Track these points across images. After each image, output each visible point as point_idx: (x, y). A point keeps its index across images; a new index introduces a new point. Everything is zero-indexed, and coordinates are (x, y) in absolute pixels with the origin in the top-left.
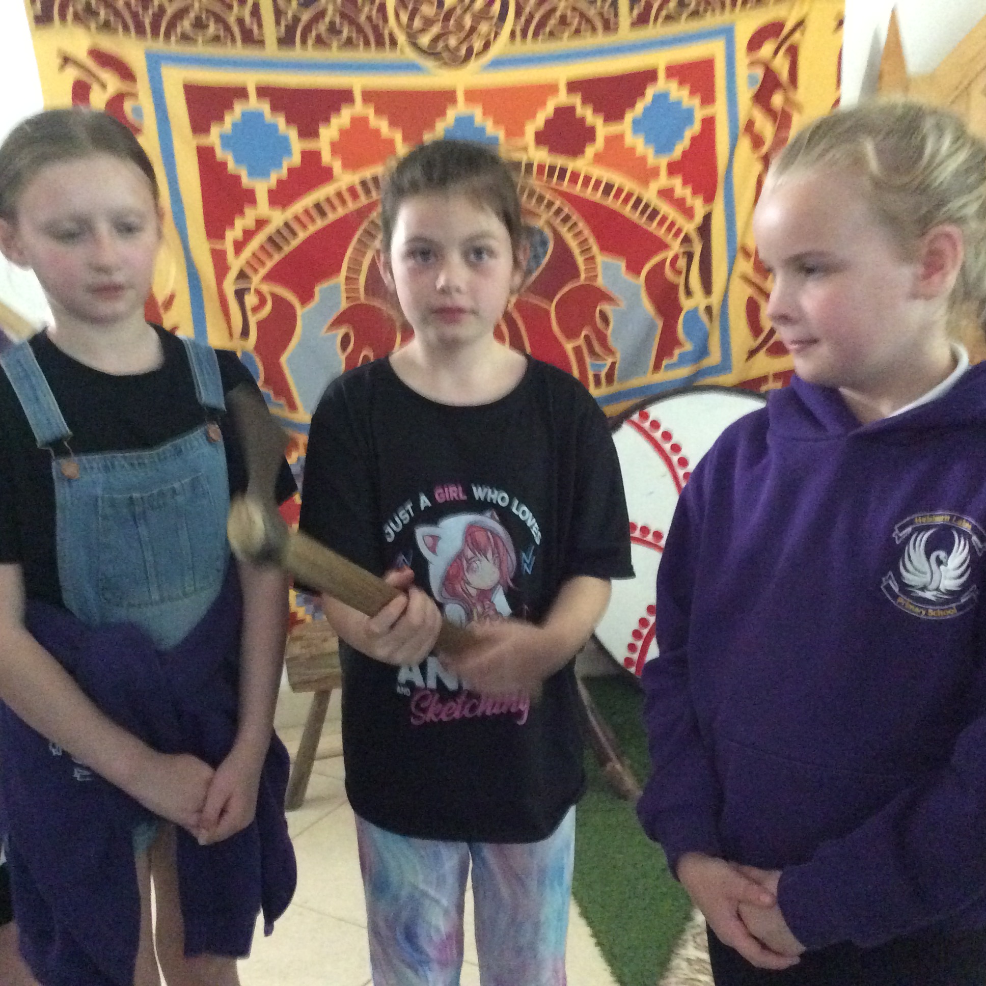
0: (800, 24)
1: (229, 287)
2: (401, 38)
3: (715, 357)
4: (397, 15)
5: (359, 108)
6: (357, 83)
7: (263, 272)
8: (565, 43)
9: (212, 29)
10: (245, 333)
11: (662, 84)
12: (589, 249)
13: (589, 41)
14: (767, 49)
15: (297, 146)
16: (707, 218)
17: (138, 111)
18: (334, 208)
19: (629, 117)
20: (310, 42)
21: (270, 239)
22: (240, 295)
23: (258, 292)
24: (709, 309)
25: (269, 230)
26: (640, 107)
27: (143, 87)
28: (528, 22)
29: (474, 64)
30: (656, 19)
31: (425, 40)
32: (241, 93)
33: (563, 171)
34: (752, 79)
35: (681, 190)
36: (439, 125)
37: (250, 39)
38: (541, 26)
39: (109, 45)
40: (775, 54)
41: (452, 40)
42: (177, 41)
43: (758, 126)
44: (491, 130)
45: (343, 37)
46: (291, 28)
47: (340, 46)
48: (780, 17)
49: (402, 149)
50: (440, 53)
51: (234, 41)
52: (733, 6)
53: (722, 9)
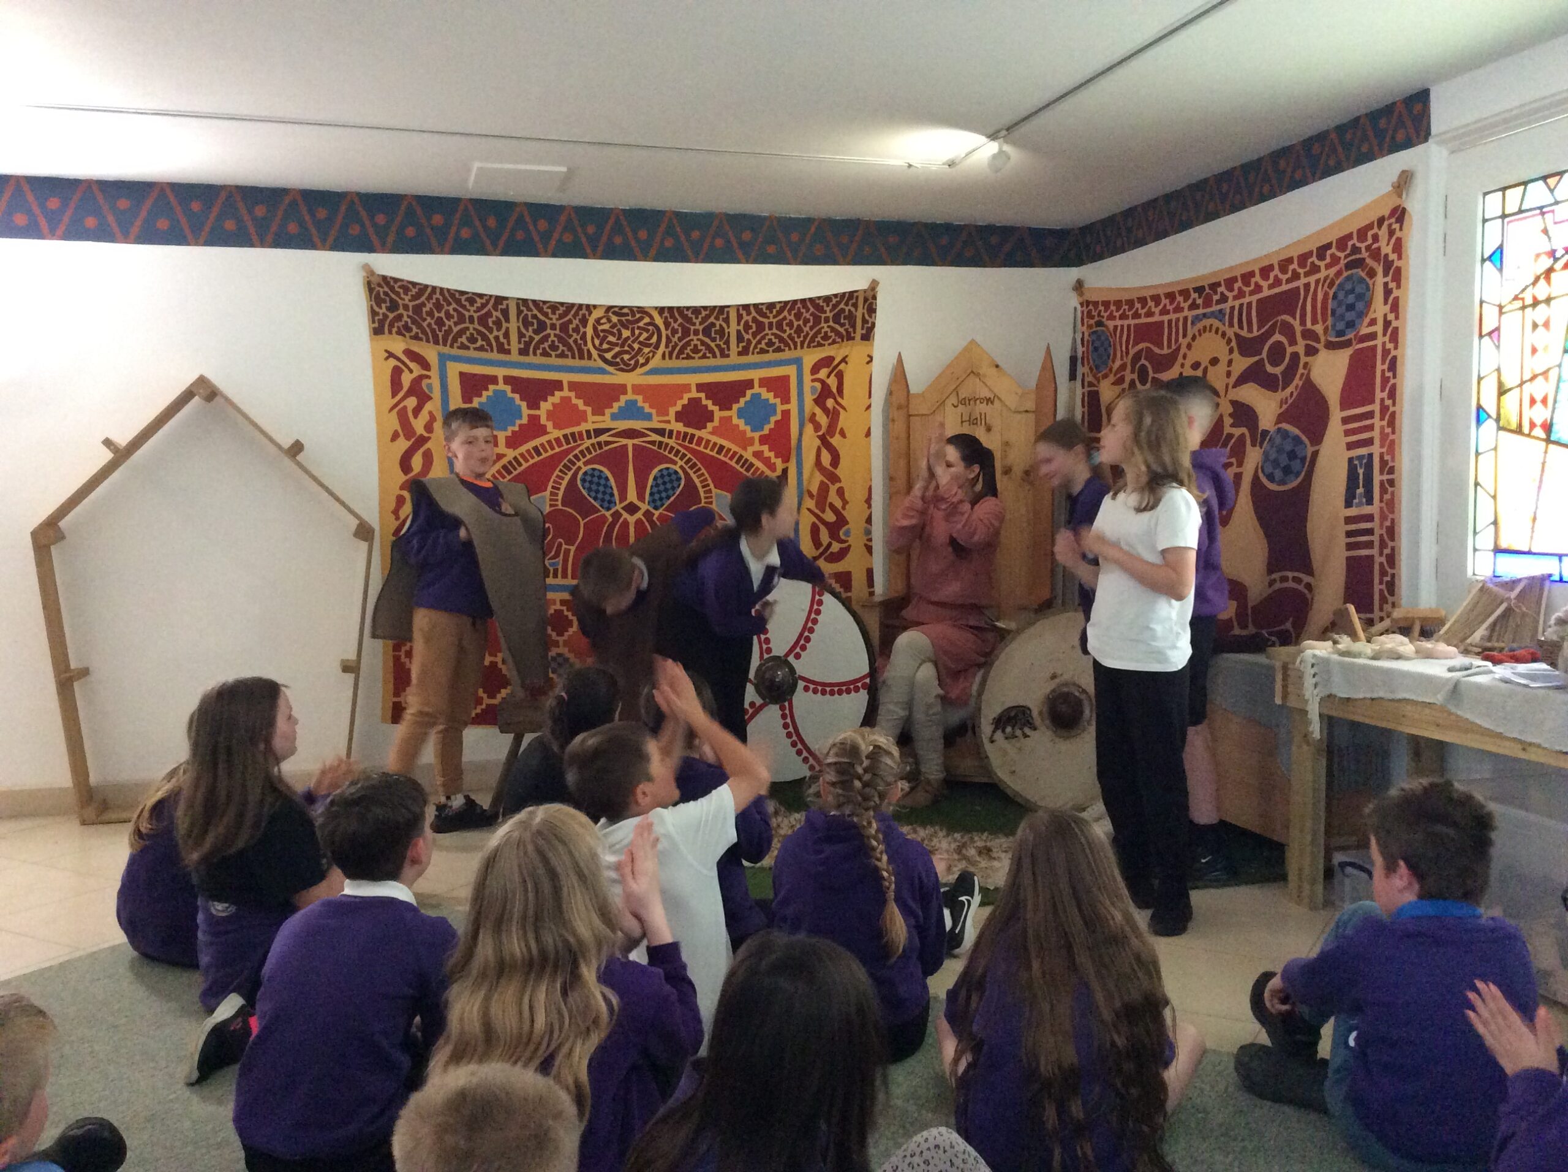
0: (844, 360)
2: (594, 353)
4: (593, 339)
5: (566, 393)
6: (565, 378)
8: (696, 363)
9: (480, 343)
11: (757, 389)
12: (708, 485)
13: (711, 362)
14: (823, 373)
15: (526, 412)
16: (785, 471)
17: (430, 386)
18: (545, 450)
19: (735, 407)
20: (539, 352)
21: (504, 467)
25: (504, 461)
26: (742, 402)
27: (434, 373)
28: (674, 348)
29: (639, 370)
30: (753, 352)
31: (608, 356)
32: (494, 380)
33: (693, 436)
34: (813, 388)
35: (768, 453)
36: (616, 405)
37: (502, 350)
38: (681, 352)
39: (417, 347)
40: (828, 376)
41: (626, 357)
42: (459, 348)
43: (817, 418)
44: (647, 409)
45: (559, 352)
46: (528, 344)
47: (557, 356)
48: (832, 354)
49: (591, 418)
50: (617, 364)
51: (492, 351)
52: (802, 347)
53: (796, 348)
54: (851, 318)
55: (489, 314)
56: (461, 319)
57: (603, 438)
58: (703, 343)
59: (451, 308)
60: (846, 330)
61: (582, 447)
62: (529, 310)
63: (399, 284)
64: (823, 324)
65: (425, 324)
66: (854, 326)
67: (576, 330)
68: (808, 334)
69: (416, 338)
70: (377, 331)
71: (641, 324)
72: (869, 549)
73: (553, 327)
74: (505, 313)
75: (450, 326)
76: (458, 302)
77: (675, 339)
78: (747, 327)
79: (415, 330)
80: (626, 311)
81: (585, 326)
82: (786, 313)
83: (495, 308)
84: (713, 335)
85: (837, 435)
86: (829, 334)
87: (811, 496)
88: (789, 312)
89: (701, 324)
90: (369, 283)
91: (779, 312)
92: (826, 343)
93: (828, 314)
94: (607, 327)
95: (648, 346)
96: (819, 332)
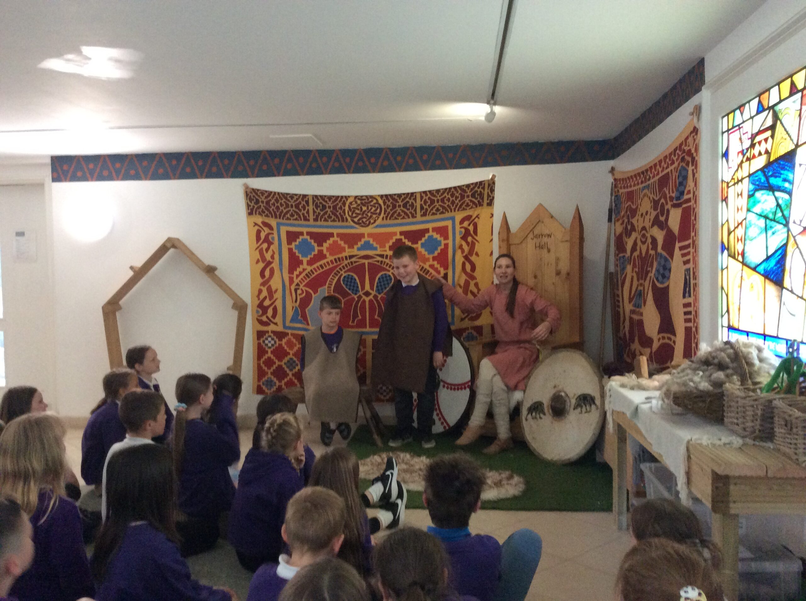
0: (477, 217)
1: (293, 287)
2: (349, 219)
4: (348, 213)
5: (336, 238)
6: (335, 231)
7: (304, 284)
8: (399, 221)
9: (296, 217)
10: (296, 301)
11: (431, 233)
13: (407, 220)
14: (466, 224)
15: (316, 248)
16: (446, 274)
17: (273, 238)
18: (326, 267)
19: (420, 242)
20: (323, 220)
21: (306, 275)
22: (296, 290)
23: (302, 289)
25: (306, 272)
26: (423, 240)
27: (275, 232)
28: (388, 214)
29: (371, 226)
30: (429, 214)
31: (356, 220)
32: (302, 234)
34: (460, 232)
35: (437, 265)
36: (360, 244)
37: (306, 219)
38: (392, 216)
39: (267, 220)
40: (469, 225)
41: (364, 220)
42: (286, 219)
43: (463, 247)
44: (375, 245)
45: (332, 219)
46: (317, 216)
47: (331, 221)
48: (471, 214)
49: (348, 250)
50: (361, 223)
51: (301, 220)
52: (455, 211)
53: (451, 211)
54: (481, 195)
55: (300, 203)
56: (287, 206)
57: (353, 260)
58: (403, 211)
59: (283, 201)
60: (479, 201)
61: (344, 264)
62: (318, 199)
63: (260, 192)
64: (466, 199)
65: (271, 210)
66: (483, 199)
67: (341, 208)
68: (458, 204)
69: (267, 216)
70: (250, 214)
71: (372, 203)
73: (330, 207)
74: (307, 202)
75: (282, 210)
76: (286, 198)
77: (388, 210)
78: (425, 202)
79: (266, 212)
80: (364, 198)
81: (345, 206)
82: (446, 194)
83: (303, 200)
84: (408, 207)
85: (474, 255)
86: (470, 203)
88: (448, 194)
89: (402, 201)
90: (246, 192)
91: (442, 194)
92: (468, 208)
93: (468, 193)
94: (355, 206)
95: (376, 214)
96: (464, 202)
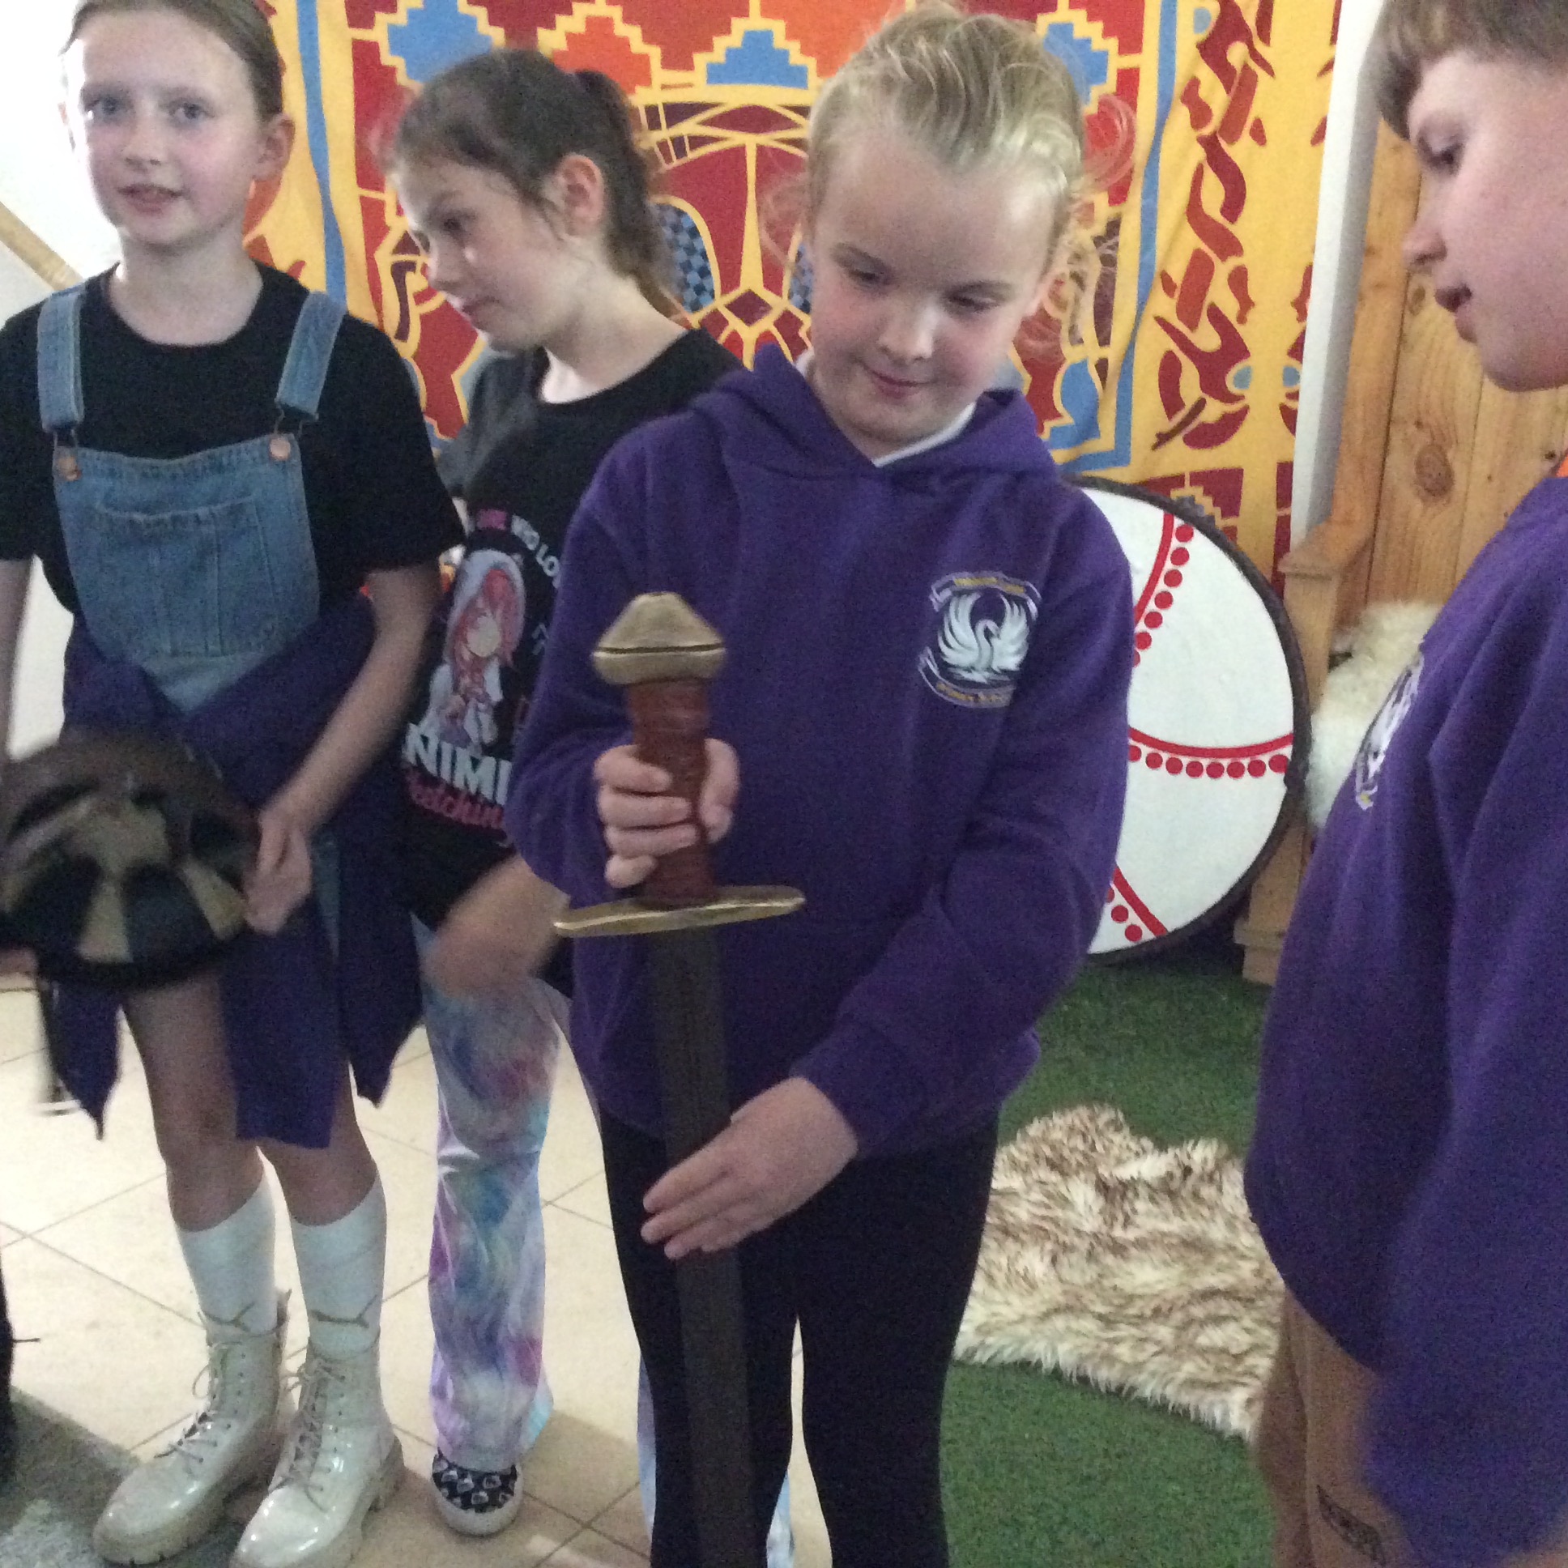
3: (1105, 441)
5: (600, 6)
10: (402, 331)
11: (1063, 13)
16: (1114, 227)
24: (1102, 366)
34: (1199, 14)
36: (721, 43)
44: (796, 57)
49: (659, 74)
57: (689, 127)
72: (1290, 417)
85: (1246, 139)
87: (1168, 286)
